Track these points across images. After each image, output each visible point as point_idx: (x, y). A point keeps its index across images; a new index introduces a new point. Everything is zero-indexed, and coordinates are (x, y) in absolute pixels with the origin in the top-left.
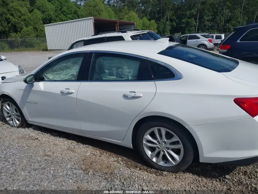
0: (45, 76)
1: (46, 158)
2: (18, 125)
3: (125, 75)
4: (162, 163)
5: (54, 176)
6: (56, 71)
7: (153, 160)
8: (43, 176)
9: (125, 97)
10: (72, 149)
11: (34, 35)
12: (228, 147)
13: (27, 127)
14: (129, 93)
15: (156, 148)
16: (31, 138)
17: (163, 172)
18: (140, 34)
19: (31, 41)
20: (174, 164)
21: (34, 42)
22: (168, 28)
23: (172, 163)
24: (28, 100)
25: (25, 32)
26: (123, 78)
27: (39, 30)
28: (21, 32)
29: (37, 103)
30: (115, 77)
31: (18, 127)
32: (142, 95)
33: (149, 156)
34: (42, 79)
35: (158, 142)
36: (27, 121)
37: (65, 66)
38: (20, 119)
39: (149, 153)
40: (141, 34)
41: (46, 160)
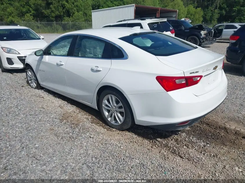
0: (52, 51)
1: (41, 109)
2: (35, 87)
3: (97, 54)
4: (113, 122)
5: (40, 121)
6: (59, 48)
7: (108, 119)
8: (33, 119)
9: (92, 70)
10: (62, 107)
11: (83, 19)
12: (151, 114)
13: (40, 89)
14: (94, 67)
15: (110, 111)
16: (40, 96)
17: (113, 129)
18: (158, 22)
19: (80, 24)
20: (120, 123)
21: (83, 25)
22: (216, 16)
23: (119, 123)
24: (40, 69)
25: (76, 17)
26: (96, 56)
27: (88, 15)
28: (73, 16)
29: (44, 71)
30: (92, 55)
31: (35, 88)
32: (101, 69)
33: (106, 116)
34: (49, 54)
35: (111, 106)
36: (40, 84)
37: (63, 45)
38: (36, 82)
39: (106, 114)
40: (160, 22)
41: (41, 110)
